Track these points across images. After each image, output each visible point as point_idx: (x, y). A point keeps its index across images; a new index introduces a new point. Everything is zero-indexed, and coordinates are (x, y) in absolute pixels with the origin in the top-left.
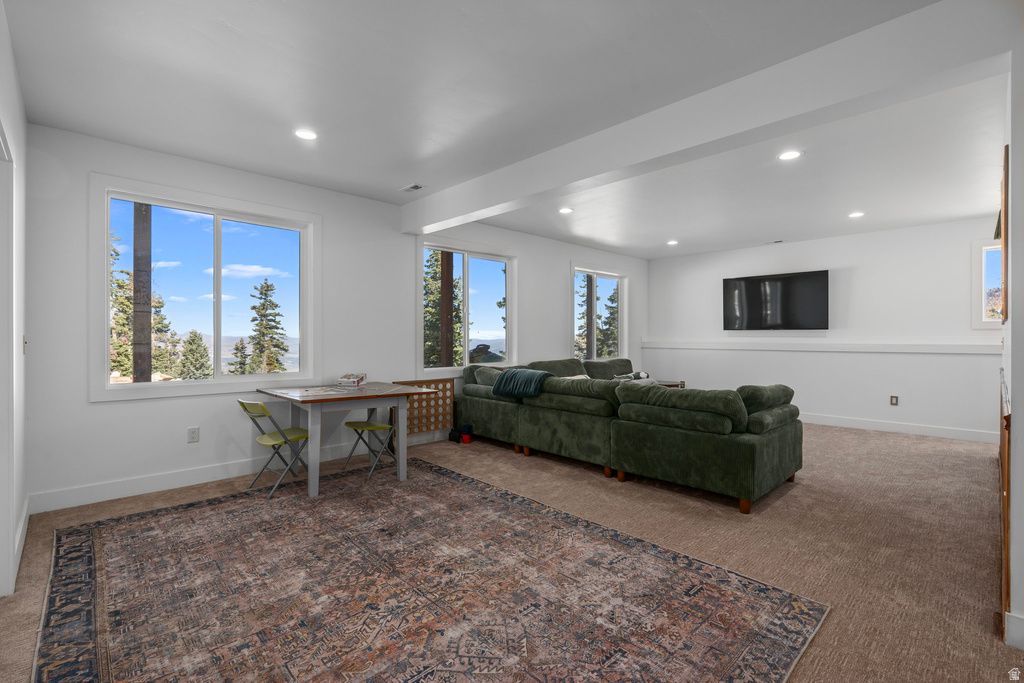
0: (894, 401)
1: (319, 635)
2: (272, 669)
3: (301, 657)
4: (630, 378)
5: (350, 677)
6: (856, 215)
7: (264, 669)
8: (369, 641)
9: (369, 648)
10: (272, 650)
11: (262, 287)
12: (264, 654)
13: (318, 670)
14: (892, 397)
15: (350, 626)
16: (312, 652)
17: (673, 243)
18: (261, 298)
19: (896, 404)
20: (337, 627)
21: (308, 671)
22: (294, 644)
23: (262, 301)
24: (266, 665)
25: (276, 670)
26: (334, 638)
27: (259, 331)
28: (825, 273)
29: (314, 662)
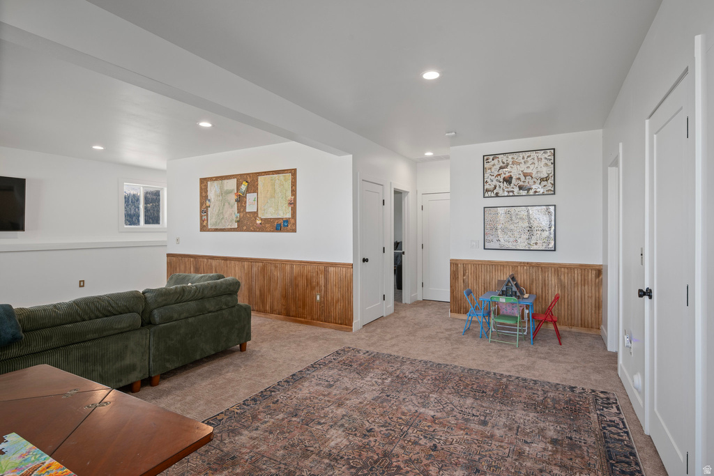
1: (477, 457)
2: (516, 460)
3: (497, 454)
5: (488, 432)
7: (519, 463)
8: (462, 437)
9: (467, 434)
10: (507, 469)
12: (513, 471)
13: (497, 443)
15: (459, 449)
16: (490, 453)
20: (465, 453)
21: (501, 446)
22: (493, 464)
24: (517, 463)
25: (514, 457)
26: (473, 450)
29: (495, 448)
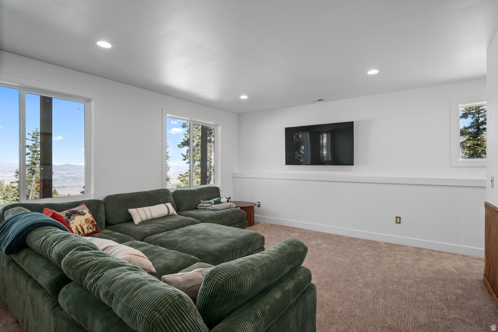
0: (398, 220)
4: (211, 203)
6: (373, 72)
11: (34, 134)
14: (397, 217)
17: (244, 97)
18: (33, 140)
19: (399, 223)
23: (34, 142)
27: (31, 161)
28: (352, 123)
